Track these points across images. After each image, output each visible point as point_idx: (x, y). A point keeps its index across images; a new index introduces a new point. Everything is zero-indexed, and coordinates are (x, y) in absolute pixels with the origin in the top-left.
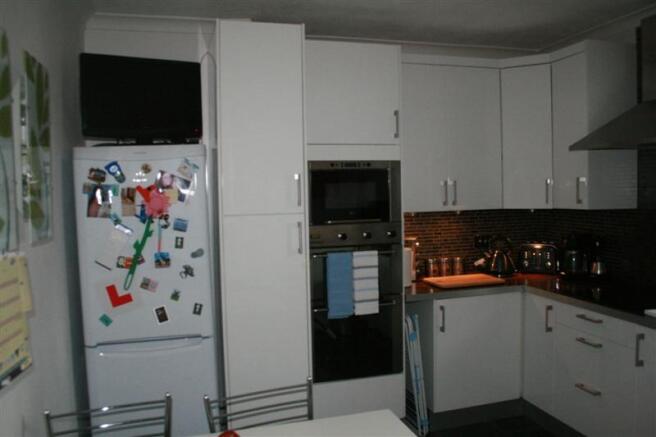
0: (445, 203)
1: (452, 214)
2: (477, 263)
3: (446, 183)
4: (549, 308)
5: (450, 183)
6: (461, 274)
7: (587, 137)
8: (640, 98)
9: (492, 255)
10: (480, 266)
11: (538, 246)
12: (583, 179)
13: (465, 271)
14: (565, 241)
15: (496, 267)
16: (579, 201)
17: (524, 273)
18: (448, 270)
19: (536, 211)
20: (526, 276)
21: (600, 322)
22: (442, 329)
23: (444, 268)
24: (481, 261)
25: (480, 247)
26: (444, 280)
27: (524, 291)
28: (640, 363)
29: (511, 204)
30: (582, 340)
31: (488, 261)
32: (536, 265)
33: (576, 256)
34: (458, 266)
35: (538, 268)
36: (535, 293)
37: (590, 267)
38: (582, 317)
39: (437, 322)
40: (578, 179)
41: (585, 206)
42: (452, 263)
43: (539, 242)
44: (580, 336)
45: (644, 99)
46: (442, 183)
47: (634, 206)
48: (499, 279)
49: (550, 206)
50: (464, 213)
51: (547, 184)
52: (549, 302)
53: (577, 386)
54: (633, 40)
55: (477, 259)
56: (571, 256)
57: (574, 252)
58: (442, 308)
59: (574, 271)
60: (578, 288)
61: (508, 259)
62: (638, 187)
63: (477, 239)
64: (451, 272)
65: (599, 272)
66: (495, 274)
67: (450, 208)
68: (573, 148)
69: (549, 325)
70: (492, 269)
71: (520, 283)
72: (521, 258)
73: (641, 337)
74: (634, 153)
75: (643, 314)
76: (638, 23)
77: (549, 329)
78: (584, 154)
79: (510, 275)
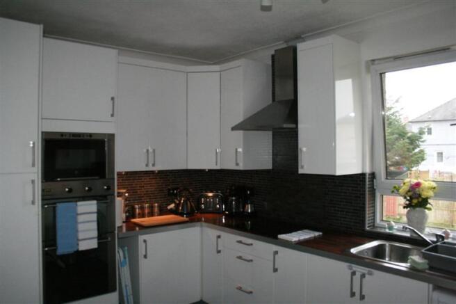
0: (147, 165)
1: (153, 172)
2: (169, 207)
3: (148, 151)
4: (219, 237)
5: (151, 150)
6: (158, 215)
7: (242, 122)
8: (274, 100)
9: (180, 201)
10: (171, 209)
11: (210, 194)
12: (240, 150)
13: (161, 214)
14: (228, 191)
15: (183, 209)
16: (237, 164)
17: (201, 213)
18: (149, 213)
19: (210, 170)
20: (203, 215)
21: (252, 244)
22: (145, 257)
23: (146, 211)
24: (172, 206)
25: (171, 196)
26: (146, 221)
27: (202, 226)
28: (275, 270)
29: (193, 166)
30: (240, 258)
31: (177, 206)
32: (209, 208)
33: (235, 200)
34: (156, 210)
35: (211, 209)
36: (211, 227)
37: (244, 207)
38: (240, 242)
39: (142, 251)
40: (236, 149)
41: (241, 167)
42: (152, 207)
43: (211, 192)
44: (240, 254)
45: (276, 100)
46: (145, 151)
47: (270, 167)
48: (185, 218)
49: (218, 167)
50: (160, 172)
51: (217, 153)
52: (218, 233)
53: (237, 289)
54: (270, 63)
55: (170, 205)
56: (233, 200)
57: (234, 198)
58: (145, 241)
59: (234, 210)
60: (237, 223)
61: (191, 206)
62: (273, 155)
63: (169, 190)
64: (151, 214)
65: (249, 211)
66: (182, 215)
67: (151, 168)
68: (233, 129)
69: (219, 249)
70: (180, 211)
71: (199, 220)
72: (199, 203)
73: (276, 253)
74: (271, 133)
75: (277, 238)
76: (273, 53)
77: (219, 252)
78: (241, 133)
79: (193, 215)
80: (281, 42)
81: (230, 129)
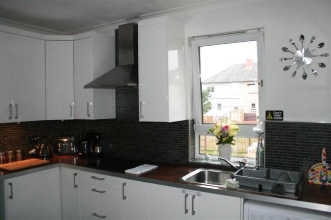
0: (10, 118)
1: (15, 124)
2: (30, 152)
3: (11, 105)
4: (76, 174)
5: (14, 105)
6: (21, 160)
7: (92, 82)
8: (117, 64)
9: (40, 147)
10: (32, 154)
11: (65, 140)
12: (91, 104)
13: (23, 159)
14: (81, 137)
15: (43, 153)
16: (89, 115)
17: (58, 155)
18: (12, 158)
19: (65, 121)
20: (60, 157)
21: (104, 179)
22: (11, 197)
23: (10, 157)
24: (33, 151)
25: (33, 143)
26: (10, 165)
27: (60, 166)
28: (124, 198)
29: (51, 117)
30: (94, 190)
31: (38, 151)
32: (65, 151)
33: (86, 144)
34: (19, 155)
35: (66, 152)
36: (67, 167)
37: (94, 149)
38: (94, 177)
39: (7, 192)
40: (88, 104)
41: (92, 118)
42: (15, 154)
43: (66, 138)
44: (93, 188)
45: (120, 64)
46: (8, 106)
47: (114, 117)
48: (45, 161)
49: (72, 118)
50: (22, 123)
51: (71, 106)
52: (75, 171)
53: (93, 215)
54: (114, 35)
55: (31, 150)
56: (84, 144)
57: (85, 142)
58: (10, 184)
59: (86, 152)
60: (89, 161)
61: (50, 149)
62: (116, 107)
63: (30, 138)
64: (15, 159)
65: (98, 151)
66: (42, 158)
67: (14, 120)
68: (86, 87)
69: (76, 184)
70: (40, 155)
71: (57, 162)
72: (56, 147)
73: (124, 184)
74: (114, 90)
75: (124, 172)
76: (117, 27)
77: (76, 186)
78: (91, 90)
79: (52, 157)
80: (123, 20)
81: (83, 87)
